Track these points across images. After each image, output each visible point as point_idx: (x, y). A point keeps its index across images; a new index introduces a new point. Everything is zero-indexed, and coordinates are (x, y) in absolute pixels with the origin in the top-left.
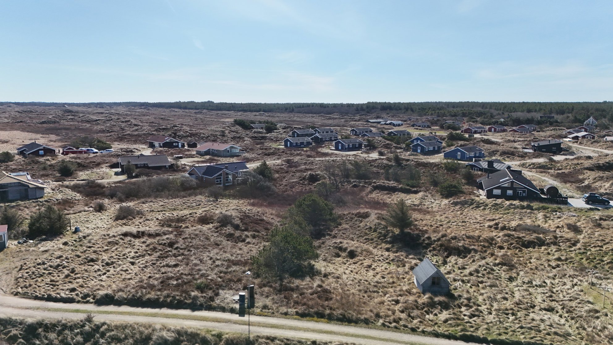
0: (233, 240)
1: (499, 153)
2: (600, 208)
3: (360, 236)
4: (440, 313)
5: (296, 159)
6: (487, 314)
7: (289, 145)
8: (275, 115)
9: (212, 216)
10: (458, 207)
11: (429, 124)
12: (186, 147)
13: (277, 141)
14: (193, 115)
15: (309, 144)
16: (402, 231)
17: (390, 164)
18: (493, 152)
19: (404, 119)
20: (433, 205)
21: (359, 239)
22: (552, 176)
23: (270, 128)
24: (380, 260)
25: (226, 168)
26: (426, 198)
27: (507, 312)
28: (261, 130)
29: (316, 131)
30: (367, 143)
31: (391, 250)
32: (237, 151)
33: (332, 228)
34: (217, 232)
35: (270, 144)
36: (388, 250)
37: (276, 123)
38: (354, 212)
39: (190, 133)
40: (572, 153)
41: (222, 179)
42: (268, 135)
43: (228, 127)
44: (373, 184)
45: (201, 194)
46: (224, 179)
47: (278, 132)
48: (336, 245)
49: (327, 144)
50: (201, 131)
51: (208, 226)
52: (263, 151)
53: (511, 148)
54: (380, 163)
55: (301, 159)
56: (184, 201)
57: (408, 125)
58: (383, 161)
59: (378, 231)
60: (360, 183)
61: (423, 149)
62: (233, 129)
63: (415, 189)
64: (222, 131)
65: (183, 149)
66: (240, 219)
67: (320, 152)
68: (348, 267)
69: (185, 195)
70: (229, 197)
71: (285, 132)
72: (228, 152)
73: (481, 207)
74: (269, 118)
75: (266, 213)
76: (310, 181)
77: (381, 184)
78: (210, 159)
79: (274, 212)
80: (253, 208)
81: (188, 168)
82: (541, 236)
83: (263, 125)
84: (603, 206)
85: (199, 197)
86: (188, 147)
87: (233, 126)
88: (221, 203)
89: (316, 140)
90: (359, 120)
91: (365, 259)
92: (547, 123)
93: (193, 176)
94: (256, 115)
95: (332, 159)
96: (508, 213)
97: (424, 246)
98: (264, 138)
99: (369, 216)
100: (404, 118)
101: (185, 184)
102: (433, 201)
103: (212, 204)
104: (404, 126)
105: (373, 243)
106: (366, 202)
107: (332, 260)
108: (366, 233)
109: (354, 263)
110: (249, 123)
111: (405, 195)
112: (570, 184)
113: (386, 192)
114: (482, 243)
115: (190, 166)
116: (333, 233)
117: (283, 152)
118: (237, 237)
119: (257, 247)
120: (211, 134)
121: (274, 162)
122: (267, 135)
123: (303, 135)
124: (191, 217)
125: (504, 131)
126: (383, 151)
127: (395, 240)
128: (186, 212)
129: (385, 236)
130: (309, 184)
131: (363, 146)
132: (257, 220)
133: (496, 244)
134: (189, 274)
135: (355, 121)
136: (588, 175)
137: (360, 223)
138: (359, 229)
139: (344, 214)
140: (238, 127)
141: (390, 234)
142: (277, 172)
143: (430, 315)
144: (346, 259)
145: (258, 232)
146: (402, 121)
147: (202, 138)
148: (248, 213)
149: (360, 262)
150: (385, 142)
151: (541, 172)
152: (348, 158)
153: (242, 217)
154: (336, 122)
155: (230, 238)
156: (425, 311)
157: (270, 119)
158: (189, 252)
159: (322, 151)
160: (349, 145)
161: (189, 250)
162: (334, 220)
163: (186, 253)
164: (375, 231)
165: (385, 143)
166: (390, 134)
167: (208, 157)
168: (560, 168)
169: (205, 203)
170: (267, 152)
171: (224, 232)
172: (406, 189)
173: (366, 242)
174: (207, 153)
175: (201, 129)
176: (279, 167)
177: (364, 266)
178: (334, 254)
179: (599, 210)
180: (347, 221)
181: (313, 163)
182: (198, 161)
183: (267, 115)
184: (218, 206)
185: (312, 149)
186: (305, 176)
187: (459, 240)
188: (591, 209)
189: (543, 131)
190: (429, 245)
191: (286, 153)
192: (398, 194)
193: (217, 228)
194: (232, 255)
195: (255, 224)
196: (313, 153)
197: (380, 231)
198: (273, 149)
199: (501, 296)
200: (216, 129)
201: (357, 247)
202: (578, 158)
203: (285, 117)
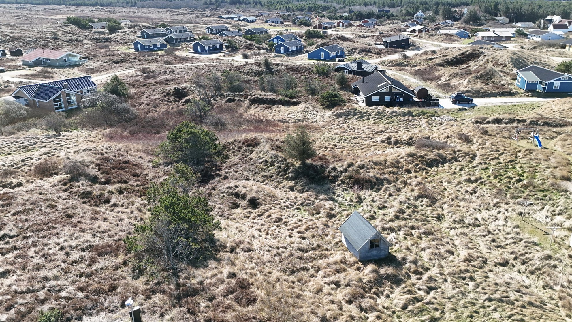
0: (92, 202)
1: (357, 51)
2: (467, 108)
3: (255, 173)
4: (392, 292)
5: (153, 67)
6: (443, 283)
7: (140, 49)
8: (116, 10)
9: (55, 163)
10: (342, 119)
11: (280, 19)
12: (9, 56)
13: (124, 43)
14: (14, 11)
15: (163, 46)
16: (304, 163)
17: (260, 69)
18: (352, 49)
19: (255, 14)
20: (317, 118)
21: (255, 177)
22: (411, 73)
23: (114, 28)
24: (288, 207)
25: (66, 87)
26: (308, 110)
27: (462, 275)
28: (103, 30)
29: (167, 29)
30: (227, 44)
31: (296, 189)
32: (77, 60)
33: (219, 164)
34: (66, 190)
35: (117, 48)
36: (292, 189)
37: (120, 21)
38: (239, 139)
39: (10, 37)
40: (418, 48)
41: (62, 102)
42: (112, 35)
43: (61, 27)
44: (249, 97)
45: (35, 126)
46: (64, 101)
47: (124, 32)
48: (231, 191)
49: (183, 46)
50: (26, 34)
51: (51, 179)
52: (109, 57)
53: (366, 44)
54: (249, 70)
55: (159, 68)
56: (11, 140)
57: (262, 21)
58: (253, 66)
59: (276, 165)
60: (235, 96)
61: (286, 49)
62: (67, 29)
63: (294, 100)
64: (53, 32)
65: (5, 59)
66: (97, 165)
67: (178, 57)
68: (253, 223)
69: (12, 130)
70: (75, 126)
71: (132, 32)
72: (65, 61)
73: (364, 116)
74: (109, 13)
75: (131, 150)
76: (176, 97)
77: (259, 96)
78: (42, 71)
79: (140, 147)
80: (110, 143)
81: (13, 86)
82: (441, 151)
83: (104, 24)
84: (468, 105)
85: (34, 132)
86: (12, 55)
87: (66, 26)
88: (66, 138)
89: (171, 41)
90: (210, 16)
91: (271, 209)
92: (385, 17)
93: (20, 99)
94: (93, 10)
95: (194, 65)
96: (392, 122)
97: (332, 179)
98: (107, 40)
99: (259, 144)
100: (255, 12)
101: (10, 113)
102: (315, 113)
103: (53, 141)
104: (257, 22)
105: (273, 181)
106: (247, 120)
107: (231, 215)
108: (262, 169)
109: (260, 216)
110: (87, 22)
111: (286, 107)
112: (430, 82)
113: (265, 106)
114: (390, 169)
115: (16, 84)
116: (223, 172)
117: (135, 58)
118: (97, 196)
119: (128, 211)
120: (40, 38)
121: (126, 72)
122: (110, 36)
123: (154, 36)
124: (25, 165)
125: (351, 25)
126: (245, 52)
127: (297, 175)
128: (16, 158)
129: (285, 170)
130: (176, 101)
131: (224, 47)
132: (120, 164)
133: (402, 167)
134: (28, 292)
135: (207, 16)
136: (442, 71)
137: (251, 154)
138: (252, 162)
139: (229, 143)
140: (72, 26)
141: (291, 169)
142: (133, 86)
143: (381, 296)
144: (247, 210)
145: (125, 182)
146: (254, 16)
147: (29, 43)
148: (106, 153)
149: (266, 214)
150: (246, 42)
151: (401, 70)
152: (212, 63)
153: (99, 162)
154: (186, 18)
155: (87, 198)
156: (375, 293)
157: (111, 16)
158: (24, 241)
159: (180, 55)
160: (209, 47)
161: (24, 238)
162: (219, 154)
163: (20, 244)
164: (272, 165)
165: (246, 44)
166: (248, 32)
167: (39, 69)
168: (415, 64)
169: (43, 140)
170: (115, 59)
171: (76, 189)
172: (286, 101)
173: (264, 181)
174: (38, 63)
175: (26, 30)
176: (134, 78)
177: (273, 220)
178: (231, 205)
179: (466, 110)
180: (234, 152)
181: (174, 71)
182: (27, 75)
183: (106, 10)
184: (63, 143)
185: (169, 53)
186: (169, 91)
187: (368, 169)
188: (460, 110)
189: (383, 25)
190: (336, 178)
191: (139, 60)
192: (278, 107)
193: (65, 184)
194: (94, 236)
195: (119, 169)
196: (171, 59)
197: (278, 165)
198: (123, 55)
199: (445, 250)
200: (45, 30)
201: (257, 192)
202: (425, 53)
203: (128, 13)
